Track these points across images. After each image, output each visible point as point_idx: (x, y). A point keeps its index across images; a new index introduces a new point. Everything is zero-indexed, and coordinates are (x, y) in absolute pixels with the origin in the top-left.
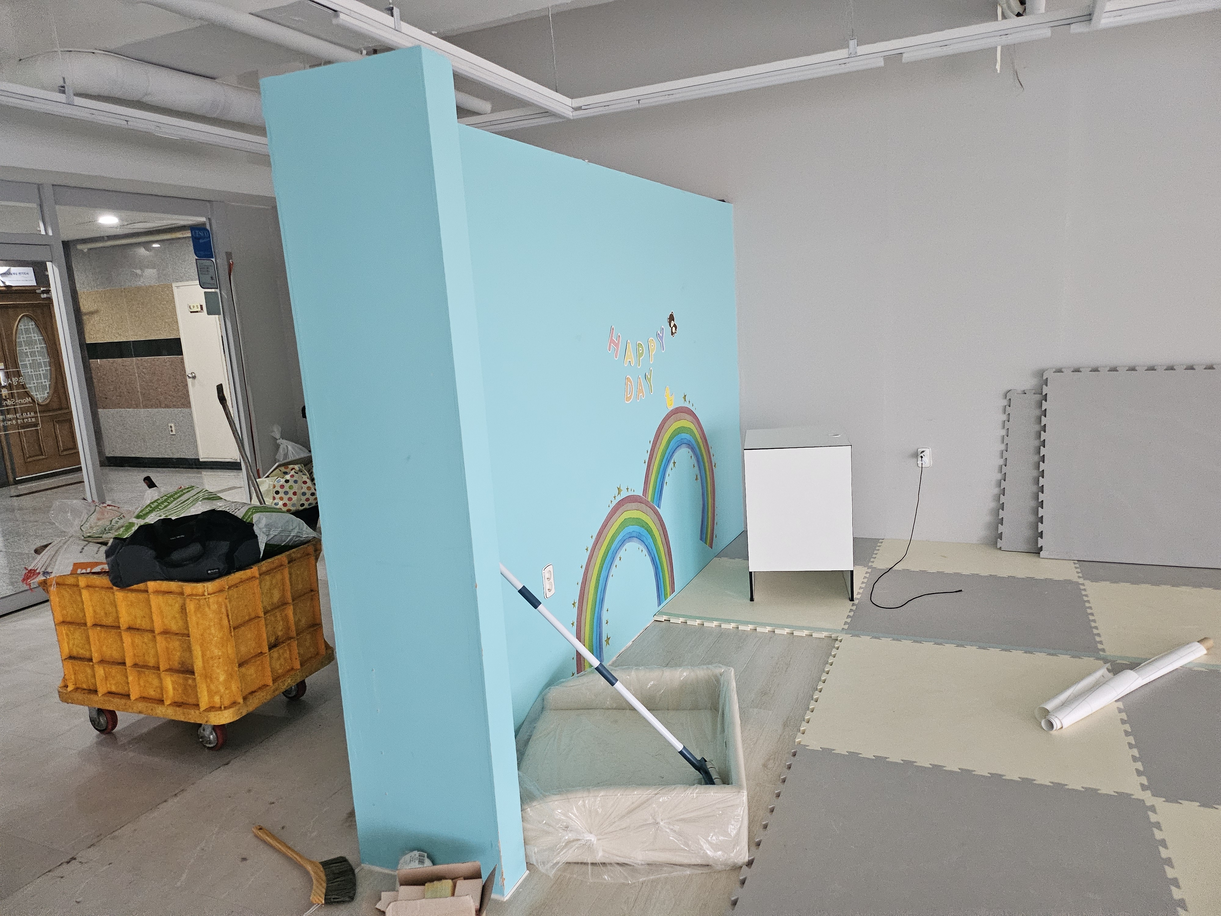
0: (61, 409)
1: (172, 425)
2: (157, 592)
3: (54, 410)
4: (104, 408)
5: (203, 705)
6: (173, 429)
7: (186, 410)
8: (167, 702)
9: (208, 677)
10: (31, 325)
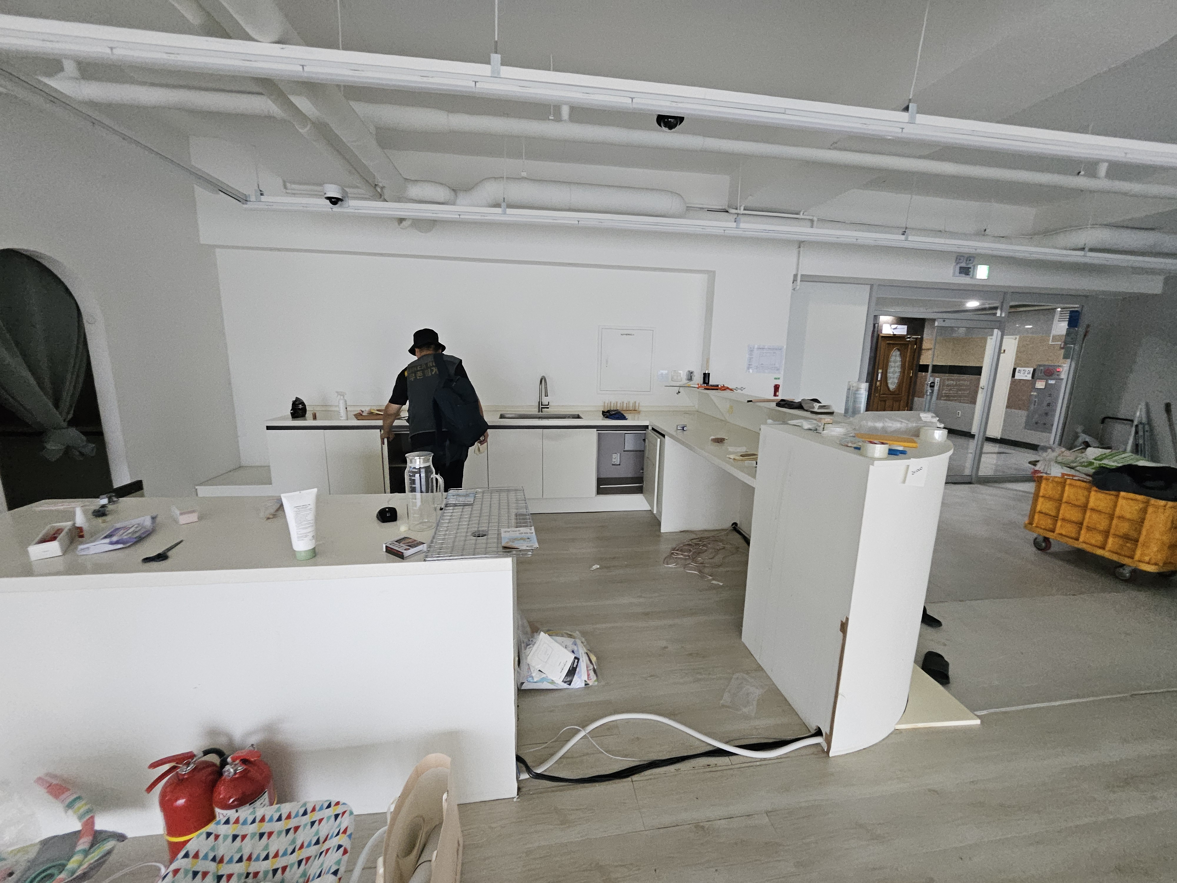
0: (899, 394)
1: (960, 412)
2: (1124, 498)
3: (895, 395)
4: (919, 397)
5: (1137, 557)
6: (960, 414)
7: (973, 406)
8: (1107, 549)
9: (1146, 545)
10: (898, 353)
